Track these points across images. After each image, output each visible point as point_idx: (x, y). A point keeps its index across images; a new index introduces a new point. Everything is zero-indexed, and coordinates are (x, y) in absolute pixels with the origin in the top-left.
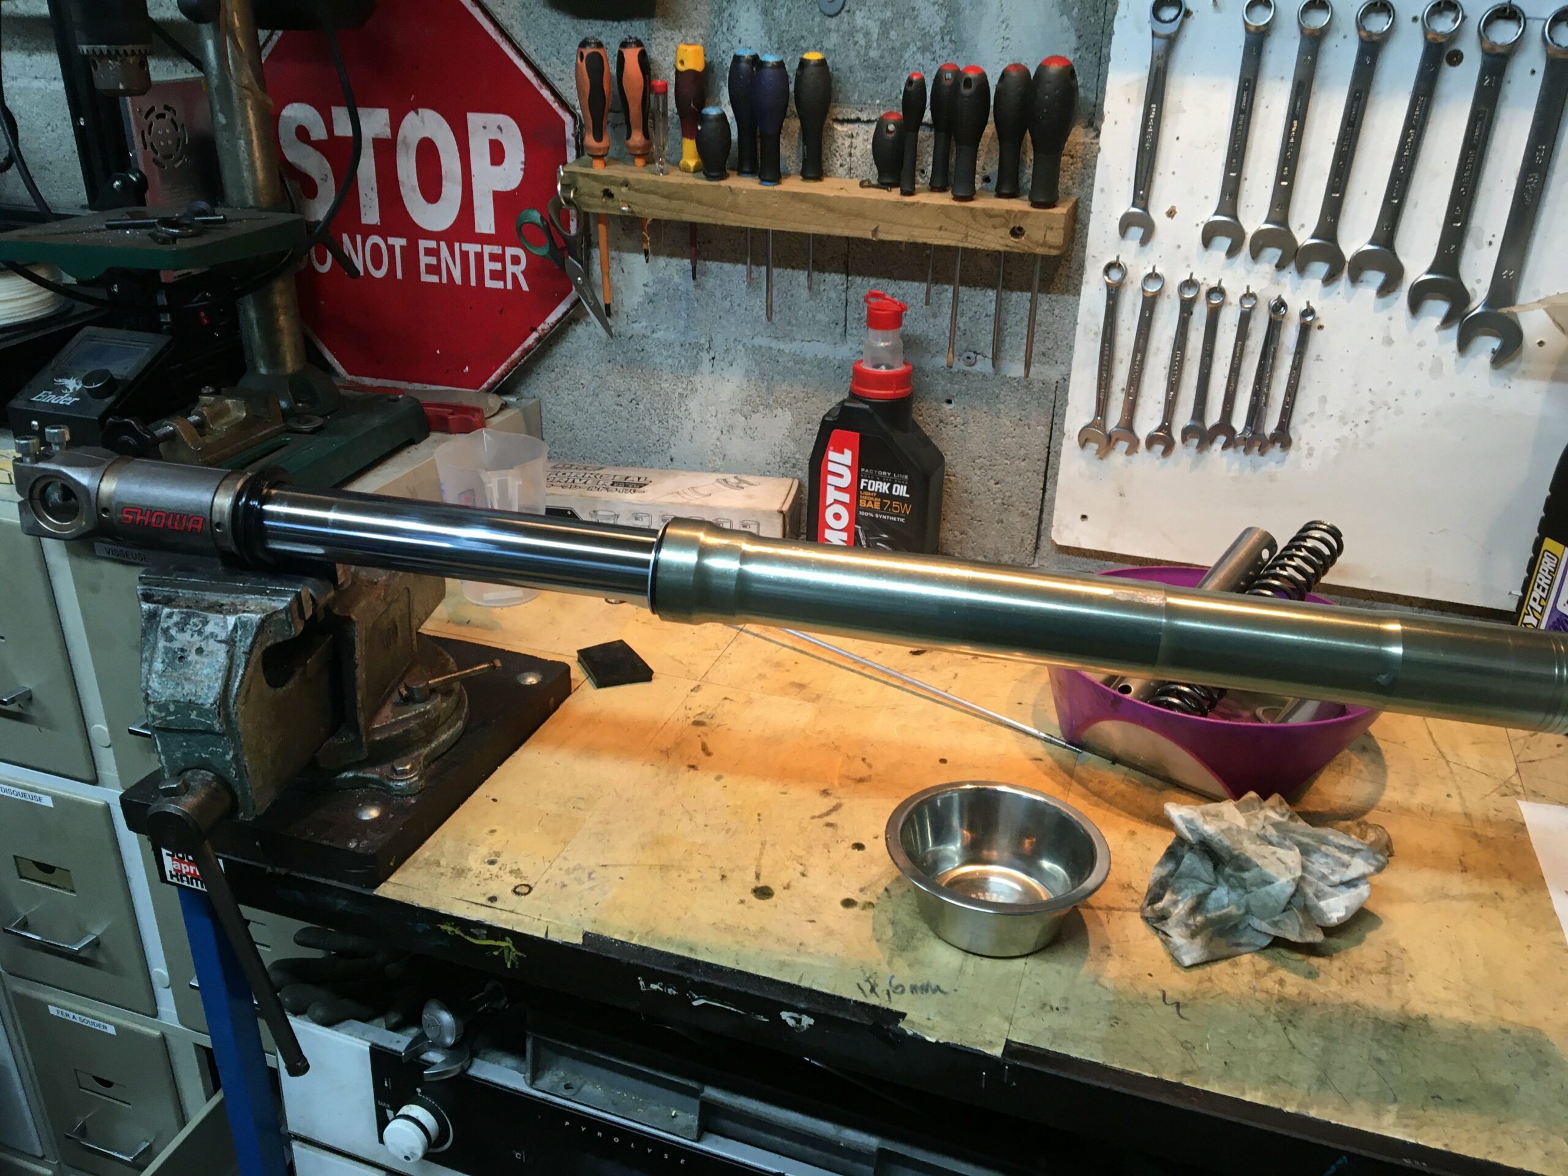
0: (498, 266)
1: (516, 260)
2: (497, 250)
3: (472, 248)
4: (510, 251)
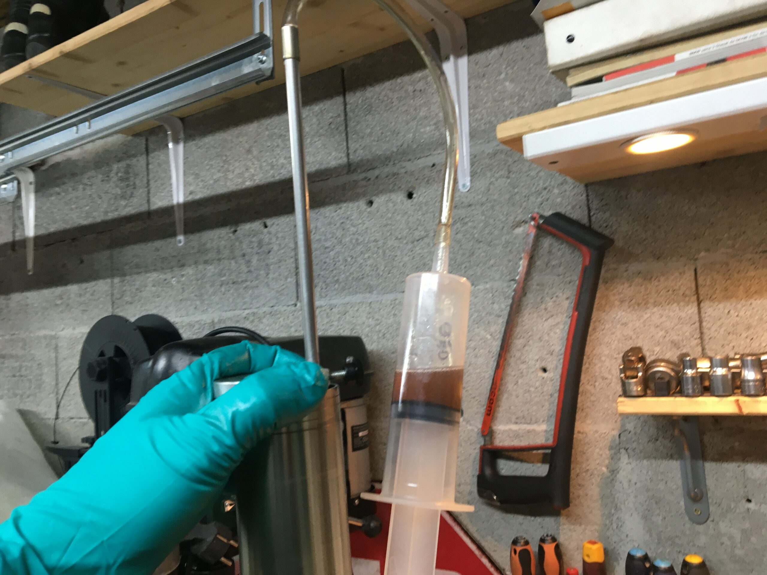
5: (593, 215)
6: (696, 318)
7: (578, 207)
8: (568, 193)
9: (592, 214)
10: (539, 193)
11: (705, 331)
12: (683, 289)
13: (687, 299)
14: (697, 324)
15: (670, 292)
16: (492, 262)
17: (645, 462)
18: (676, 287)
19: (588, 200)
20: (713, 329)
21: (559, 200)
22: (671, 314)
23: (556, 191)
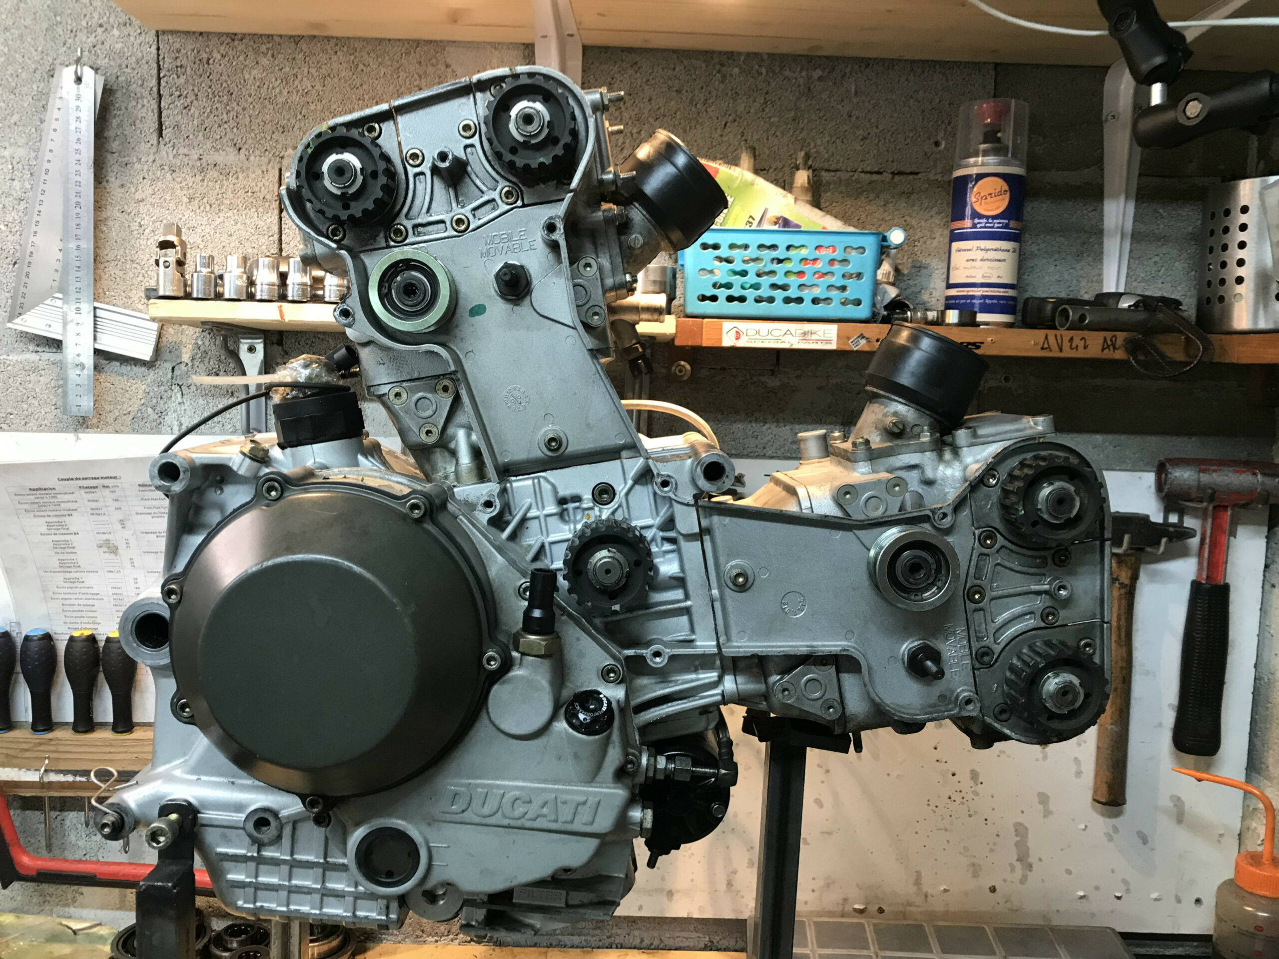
5: (164, 77)
6: (276, 229)
7: (144, 62)
8: (132, 39)
9: (162, 75)
10: (90, 30)
11: (284, 246)
12: (264, 191)
13: (267, 204)
14: (276, 237)
15: (250, 194)
16: (15, 118)
18: (257, 189)
19: (158, 55)
20: (292, 245)
21: (119, 46)
22: (248, 221)
23: (116, 32)
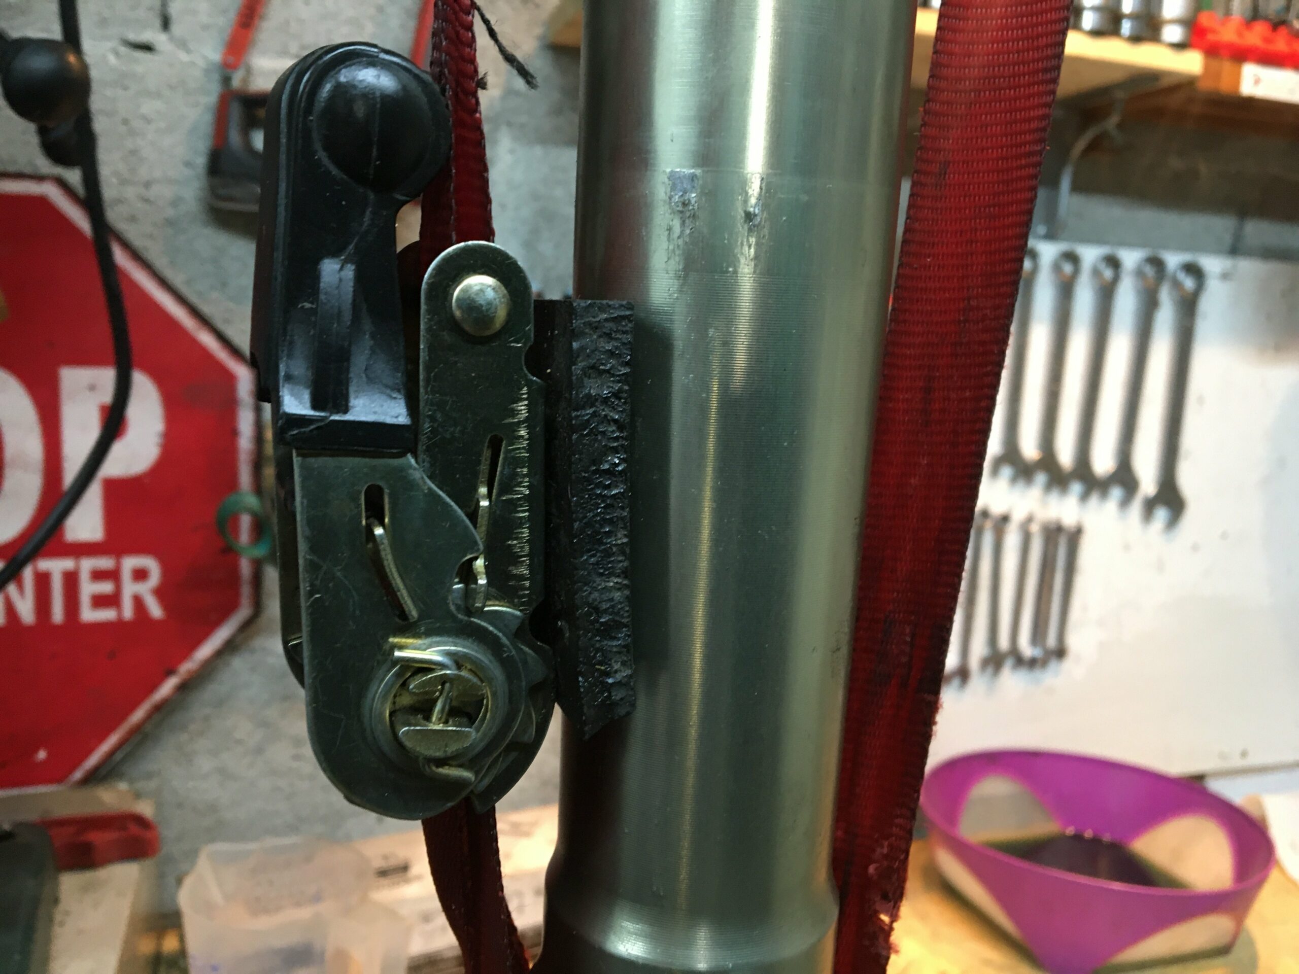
0: (106, 587)
1: (140, 575)
2: (105, 563)
3: (56, 567)
4: (130, 563)
17: (538, 151)
